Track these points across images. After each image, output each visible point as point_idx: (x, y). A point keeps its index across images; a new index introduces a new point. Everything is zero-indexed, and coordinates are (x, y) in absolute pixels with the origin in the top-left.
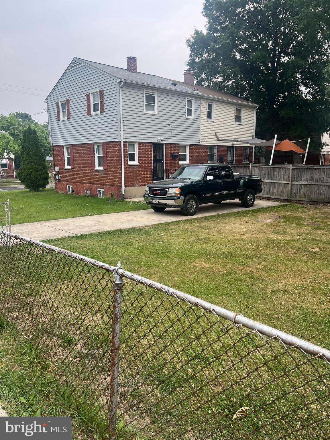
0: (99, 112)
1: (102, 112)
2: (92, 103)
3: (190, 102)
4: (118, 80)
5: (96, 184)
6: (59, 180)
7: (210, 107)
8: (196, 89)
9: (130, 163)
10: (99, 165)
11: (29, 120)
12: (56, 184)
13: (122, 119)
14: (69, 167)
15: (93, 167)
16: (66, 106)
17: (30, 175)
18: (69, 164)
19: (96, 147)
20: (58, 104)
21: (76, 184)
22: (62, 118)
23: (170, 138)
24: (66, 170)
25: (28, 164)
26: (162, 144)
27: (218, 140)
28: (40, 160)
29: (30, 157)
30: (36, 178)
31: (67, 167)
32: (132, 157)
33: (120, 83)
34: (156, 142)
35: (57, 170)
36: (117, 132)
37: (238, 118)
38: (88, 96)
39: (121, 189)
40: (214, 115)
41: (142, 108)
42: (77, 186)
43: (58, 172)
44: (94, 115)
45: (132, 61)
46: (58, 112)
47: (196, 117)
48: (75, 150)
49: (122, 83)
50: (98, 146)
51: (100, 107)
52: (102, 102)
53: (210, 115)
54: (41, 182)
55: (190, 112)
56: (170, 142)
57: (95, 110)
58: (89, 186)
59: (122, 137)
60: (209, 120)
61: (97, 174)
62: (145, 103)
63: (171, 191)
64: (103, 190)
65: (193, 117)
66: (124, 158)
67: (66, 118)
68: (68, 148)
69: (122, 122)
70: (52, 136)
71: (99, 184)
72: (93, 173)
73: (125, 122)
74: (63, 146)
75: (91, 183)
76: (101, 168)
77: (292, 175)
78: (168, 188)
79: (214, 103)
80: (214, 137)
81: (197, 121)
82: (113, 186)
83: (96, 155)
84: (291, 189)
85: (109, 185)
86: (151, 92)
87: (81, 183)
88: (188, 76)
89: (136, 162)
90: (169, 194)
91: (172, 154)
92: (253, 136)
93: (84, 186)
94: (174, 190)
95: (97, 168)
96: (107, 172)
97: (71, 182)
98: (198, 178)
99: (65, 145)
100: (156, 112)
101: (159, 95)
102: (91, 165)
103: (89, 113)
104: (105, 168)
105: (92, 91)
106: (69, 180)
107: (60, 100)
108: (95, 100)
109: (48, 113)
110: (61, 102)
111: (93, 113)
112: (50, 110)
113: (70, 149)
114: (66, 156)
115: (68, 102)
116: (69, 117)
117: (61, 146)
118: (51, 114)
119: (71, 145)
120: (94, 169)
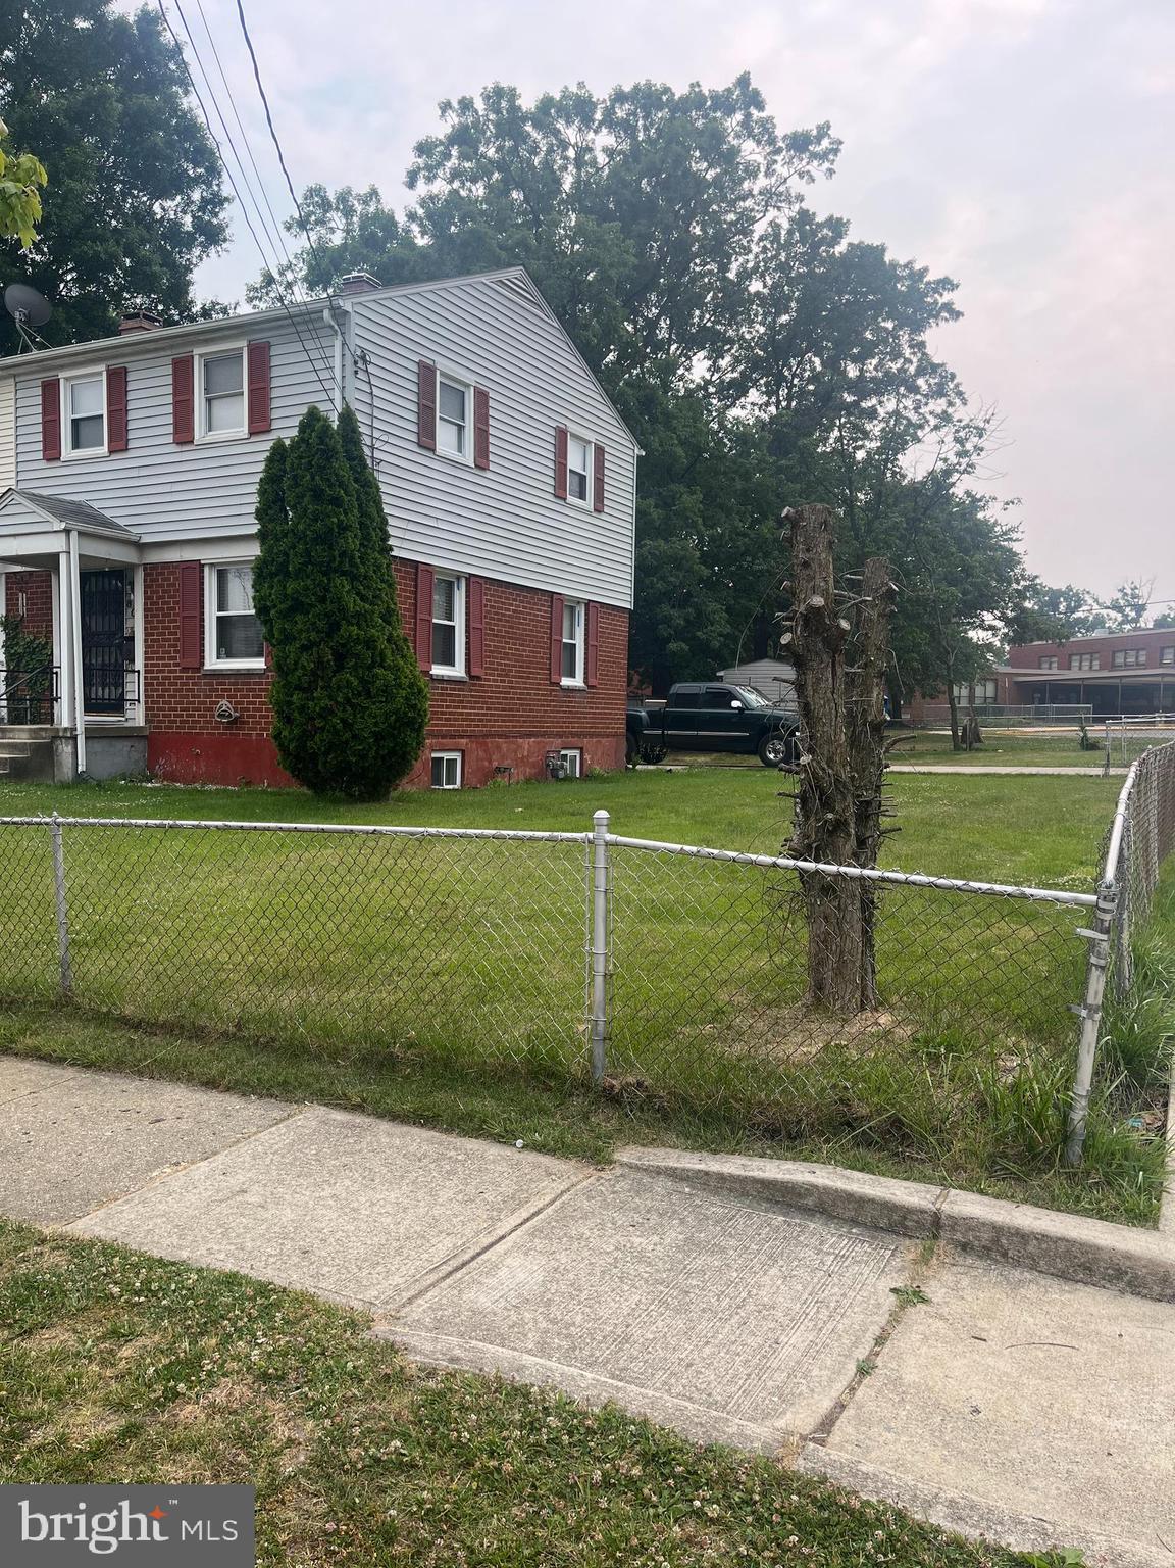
0: (585, 505)
1: (599, 509)
5: (559, 735)
15: (555, 677)
20: (426, 369)
21: (486, 744)
24: (438, 680)
38: (561, 433)
42: (486, 751)
46: (426, 410)
48: (490, 601)
52: (600, 481)
58: (538, 743)
67: (465, 459)
71: (571, 733)
72: (555, 696)
74: (431, 570)
75: (543, 735)
85: (598, 735)
87: (507, 737)
93: (520, 747)
97: (462, 737)
102: (550, 669)
103: (560, 494)
104: (592, 682)
105: (572, 427)
106: (451, 725)
107: (442, 365)
108: (574, 461)
109: (356, 372)
110: (443, 374)
111: (570, 499)
112: (371, 369)
113: (467, 591)
114: (435, 621)
115: (482, 397)
116: (482, 462)
117: (421, 567)
118: (376, 391)
119: (478, 579)
120: (558, 684)
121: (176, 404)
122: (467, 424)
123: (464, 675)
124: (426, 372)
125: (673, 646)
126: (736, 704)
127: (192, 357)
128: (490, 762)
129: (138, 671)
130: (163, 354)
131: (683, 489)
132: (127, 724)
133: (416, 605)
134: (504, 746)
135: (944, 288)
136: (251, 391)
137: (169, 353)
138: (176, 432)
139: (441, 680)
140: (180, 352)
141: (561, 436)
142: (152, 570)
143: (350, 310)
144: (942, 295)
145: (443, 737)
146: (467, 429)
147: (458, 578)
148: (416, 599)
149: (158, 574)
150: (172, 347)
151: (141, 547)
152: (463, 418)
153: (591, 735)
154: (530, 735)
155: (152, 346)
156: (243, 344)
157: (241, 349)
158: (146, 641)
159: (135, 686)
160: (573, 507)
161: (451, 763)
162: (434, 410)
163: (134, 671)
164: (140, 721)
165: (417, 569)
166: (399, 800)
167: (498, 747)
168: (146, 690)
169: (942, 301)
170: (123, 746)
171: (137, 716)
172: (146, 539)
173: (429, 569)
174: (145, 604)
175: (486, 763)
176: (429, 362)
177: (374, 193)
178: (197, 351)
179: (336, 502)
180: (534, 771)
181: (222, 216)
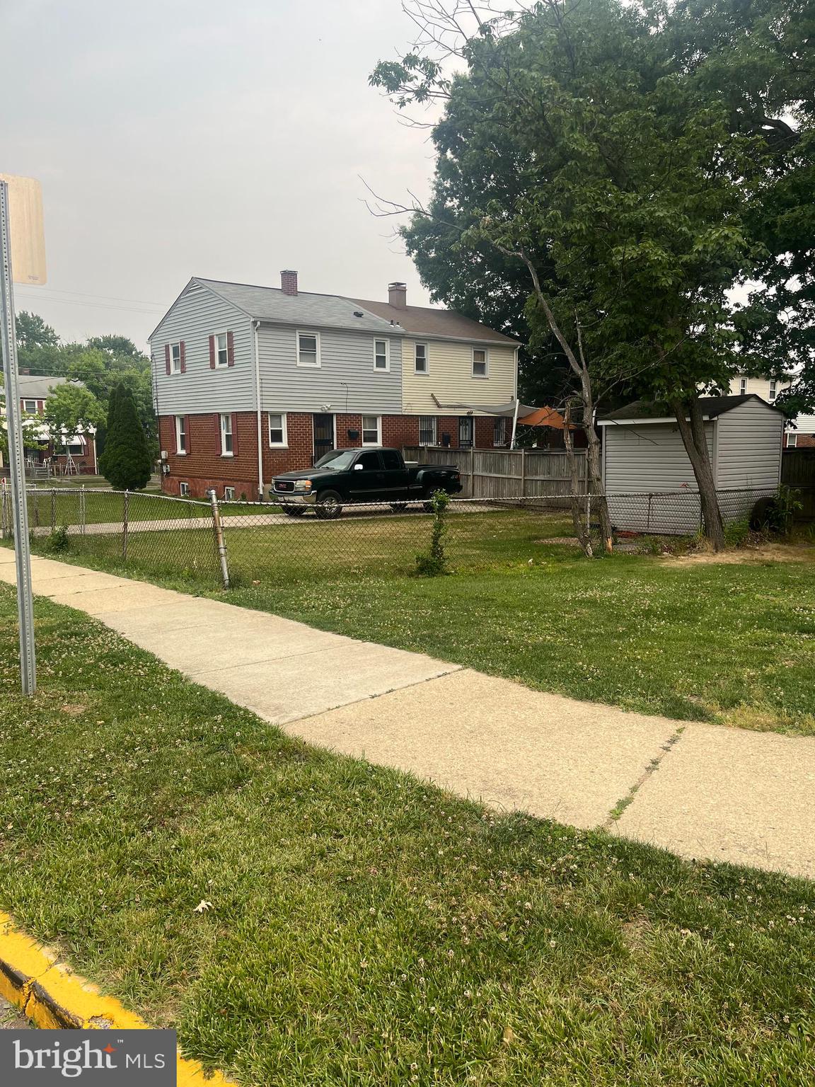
0: (226, 365)
1: (231, 365)
2: (217, 350)
3: (380, 346)
4: (252, 320)
5: (223, 479)
6: (168, 473)
7: (420, 351)
8: (395, 322)
9: (273, 445)
10: (228, 449)
11: (130, 352)
12: (162, 480)
13: (258, 377)
14: (183, 452)
15: (218, 453)
16: (179, 351)
17: (119, 465)
18: (183, 447)
19: (223, 420)
20: (167, 347)
21: (193, 481)
22: (173, 371)
23: (345, 404)
24: (178, 456)
25: (117, 447)
26: (332, 415)
27: (439, 406)
28: (136, 439)
29: (121, 435)
30: (129, 469)
31: (181, 452)
32: (277, 436)
33: (255, 323)
34: (319, 411)
35: (163, 457)
36: (250, 397)
37: (479, 368)
38: (211, 338)
39: (258, 486)
40: (428, 364)
41: (294, 359)
43: (166, 460)
44: (219, 369)
45: (289, 278)
46: (168, 361)
47: (393, 370)
48: (192, 423)
49: (259, 323)
50: (227, 418)
51: (227, 357)
52: (231, 350)
53: (420, 365)
54: (138, 478)
55: (381, 361)
56: (345, 412)
57: (222, 361)
59: (259, 405)
60: (419, 372)
61: (224, 463)
62: (298, 351)
63: (299, 484)
64: (233, 489)
65: (387, 369)
66: (262, 437)
67: (179, 371)
68: (182, 420)
69: (258, 381)
70: (157, 399)
72: (219, 461)
73: (263, 381)
74: (174, 416)
75: (215, 478)
76: (230, 454)
77: (525, 466)
78: (296, 480)
79: (429, 344)
80: (432, 402)
81: (396, 378)
82: (247, 481)
83: (224, 433)
84: (525, 487)
85: (241, 481)
86: (309, 333)
87: (201, 479)
88: (395, 293)
89: (284, 444)
90: (296, 488)
91: (349, 431)
92: (512, 397)
93: (206, 483)
94: (304, 482)
95: (225, 453)
96: (236, 459)
97: (187, 477)
98: (342, 467)
99: (178, 416)
100: (318, 365)
101: (323, 337)
102: (215, 449)
103: (212, 366)
104: (235, 453)
105: (217, 332)
106: (183, 473)
107: (171, 341)
110: (172, 344)
111: (218, 366)
112: (155, 357)
113: (185, 421)
114: (178, 434)
115: (182, 344)
116: (183, 370)
118: (157, 363)
119: (188, 416)
120: (220, 455)
123: (186, 453)
141: (211, 340)
148: (171, 428)
153: (238, 480)
165: (171, 417)
176: (167, 344)
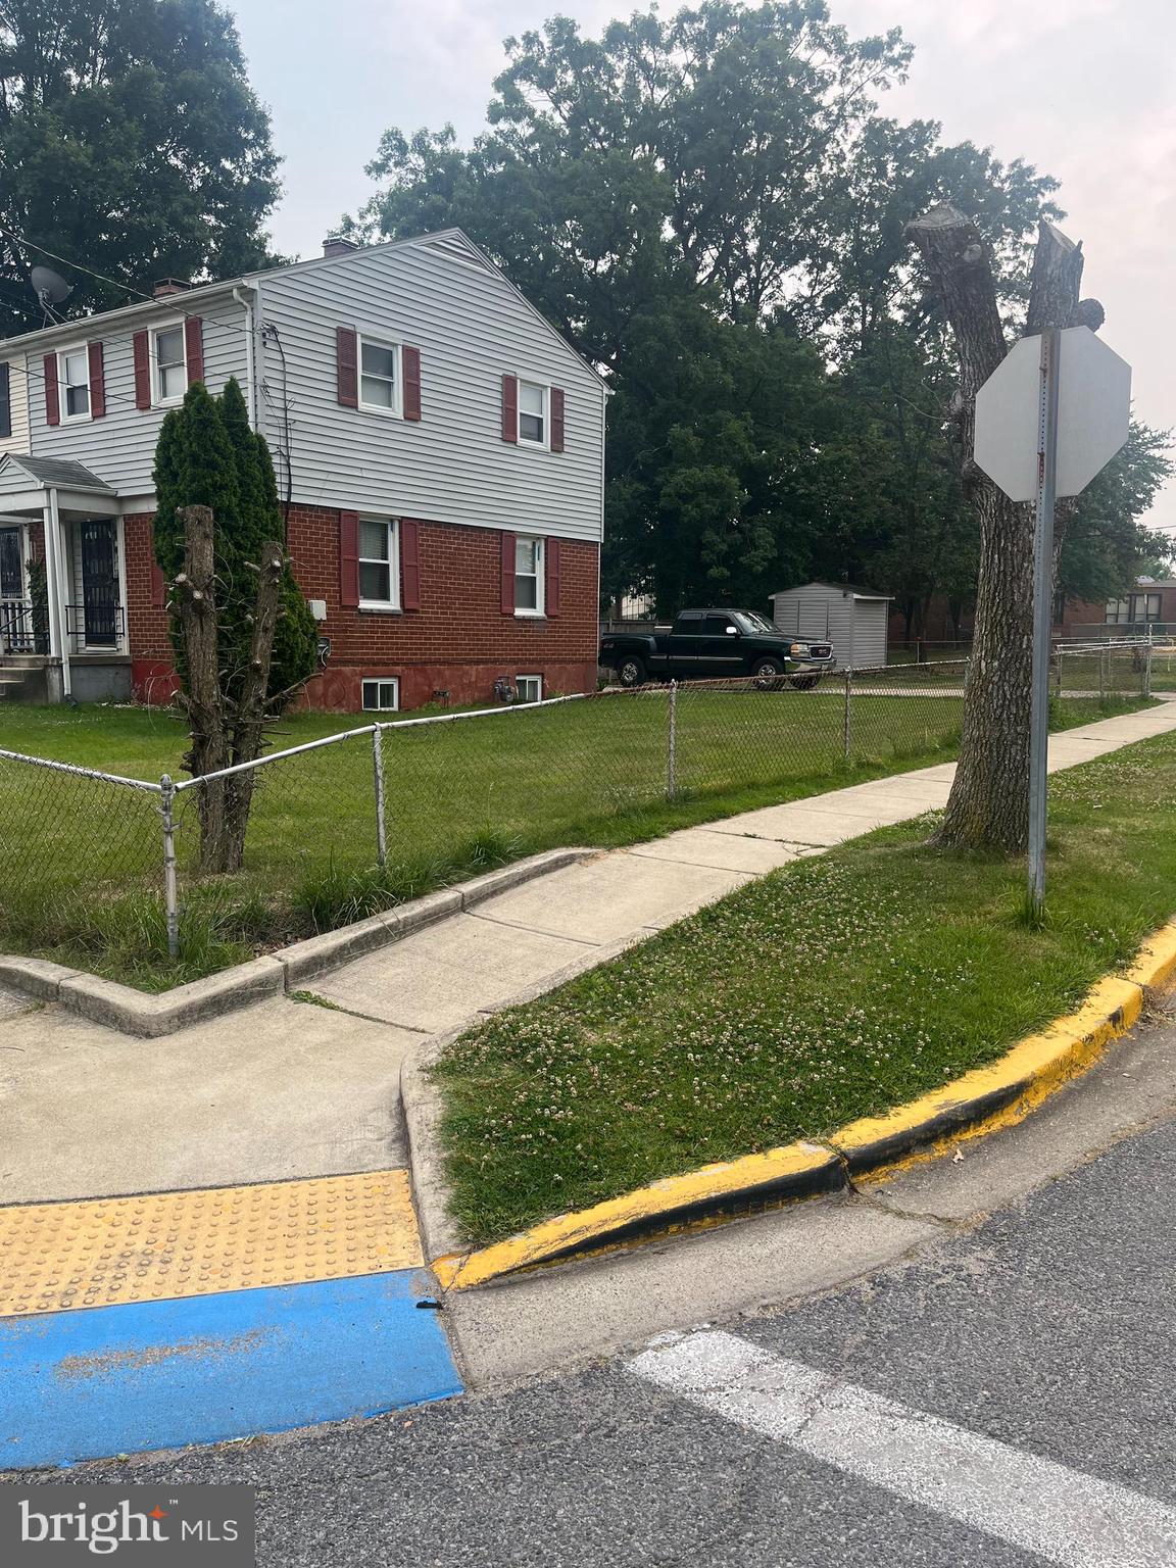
0: (543, 447)
1: (558, 449)
2: (519, 409)
5: (515, 662)
15: (507, 609)
16: (399, 368)
20: (346, 335)
21: (425, 671)
24: (367, 614)
38: (510, 381)
42: (425, 677)
44: (526, 449)
46: (347, 372)
48: (427, 540)
52: (558, 422)
58: (488, 669)
61: (521, 631)
71: (528, 660)
72: (507, 626)
74: (357, 514)
75: (495, 661)
87: (449, 664)
93: (466, 673)
96: (555, 622)
97: (397, 664)
99: (373, 515)
102: (500, 601)
103: (508, 436)
104: (552, 612)
105: (522, 374)
106: (384, 654)
107: (362, 328)
108: (525, 405)
109: (265, 343)
110: (363, 336)
111: (521, 441)
112: (281, 338)
113: (400, 532)
114: (361, 560)
115: (412, 356)
116: (413, 414)
117: (343, 513)
118: (287, 358)
119: (412, 522)
120: (512, 615)
121: (137, 374)
122: (395, 380)
123: (399, 608)
124: (345, 338)
125: (714, 572)
126: (731, 630)
127: (147, 332)
128: (430, 686)
129: (123, 608)
130: (126, 330)
131: (729, 414)
132: (118, 654)
133: (339, 548)
134: (447, 672)
135: (1046, 188)
136: (189, 361)
137: (131, 329)
138: (138, 401)
139: (370, 613)
140: (137, 328)
141: (509, 385)
142: (130, 520)
143: (257, 288)
144: (1043, 195)
145: (374, 664)
146: (395, 386)
147: (392, 521)
148: (339, 542)
149: (134, 523)
150: (133, 323)
151: (121, 501)
152: (390, 374)
153: (554, 662)
154: (478, 662)
155: (117, 323)
156: (181, 319)
157: (181, 324)
158: (127, 582)
159: (122, 622)
160: (524, 449)
161: (387, 689)
162: (355, 371)
163: (119, 608)
164: (126, 652)
165: (340, 514)
166: (291, 720)
167: (440, 673)
168: (129, 625)
169: (1042, 201)
170: (109, 673)
171: (123, 647)
172: (121, 494)
173: (353, 514)
174: (126, 550)
175: (427, 689)
176: (347, 327)
177: (450, 131)
178: (151, 327)
179: (212, 465)
180: (483, 695)
181: (274, 176)
